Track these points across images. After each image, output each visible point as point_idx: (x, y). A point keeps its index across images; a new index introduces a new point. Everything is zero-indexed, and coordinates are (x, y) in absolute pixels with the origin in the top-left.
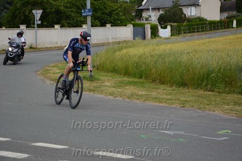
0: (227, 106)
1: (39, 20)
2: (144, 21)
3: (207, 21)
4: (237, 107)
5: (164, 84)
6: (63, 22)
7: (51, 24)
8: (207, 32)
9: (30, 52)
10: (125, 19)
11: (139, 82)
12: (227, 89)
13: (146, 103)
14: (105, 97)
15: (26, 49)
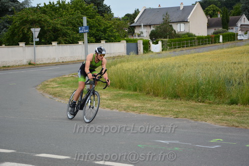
0: (217, 116)
1: (38, 38)
2: (137, 37)
3: (195, 36)
4: (227, 117)
5: (157, 96)
6: (60, 38)
7: (48, 41)
8: (196, 47)
9: (29, 68)
10: (118, 35)
11: (134, 94)
12: (217, 100)
13: (142, 114)
15: (25, 65)
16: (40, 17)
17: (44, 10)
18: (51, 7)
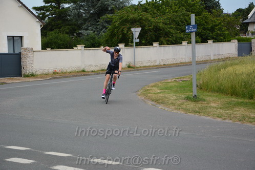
1: (138, 38)
2: (250, 36)
6: (162, 39)
7: (149, 42)
9: (128, 71)
10: (228, 34)
14: (212, 119)
15: (125, 68)
16: (140, 15)
17: (146, 8)
18: (153, 4)
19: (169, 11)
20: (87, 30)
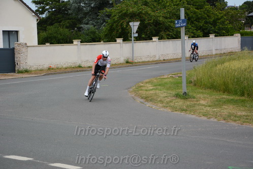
1: (136, 32)
6: (162, 33)
7: (149, 37)
9: (126, 67)
10: (232, 28)
11: (240, 100)
15: (122, 64)
16: (140, 9)
17: (146, 2)
19: (170, 4)
20: (87, 24)
